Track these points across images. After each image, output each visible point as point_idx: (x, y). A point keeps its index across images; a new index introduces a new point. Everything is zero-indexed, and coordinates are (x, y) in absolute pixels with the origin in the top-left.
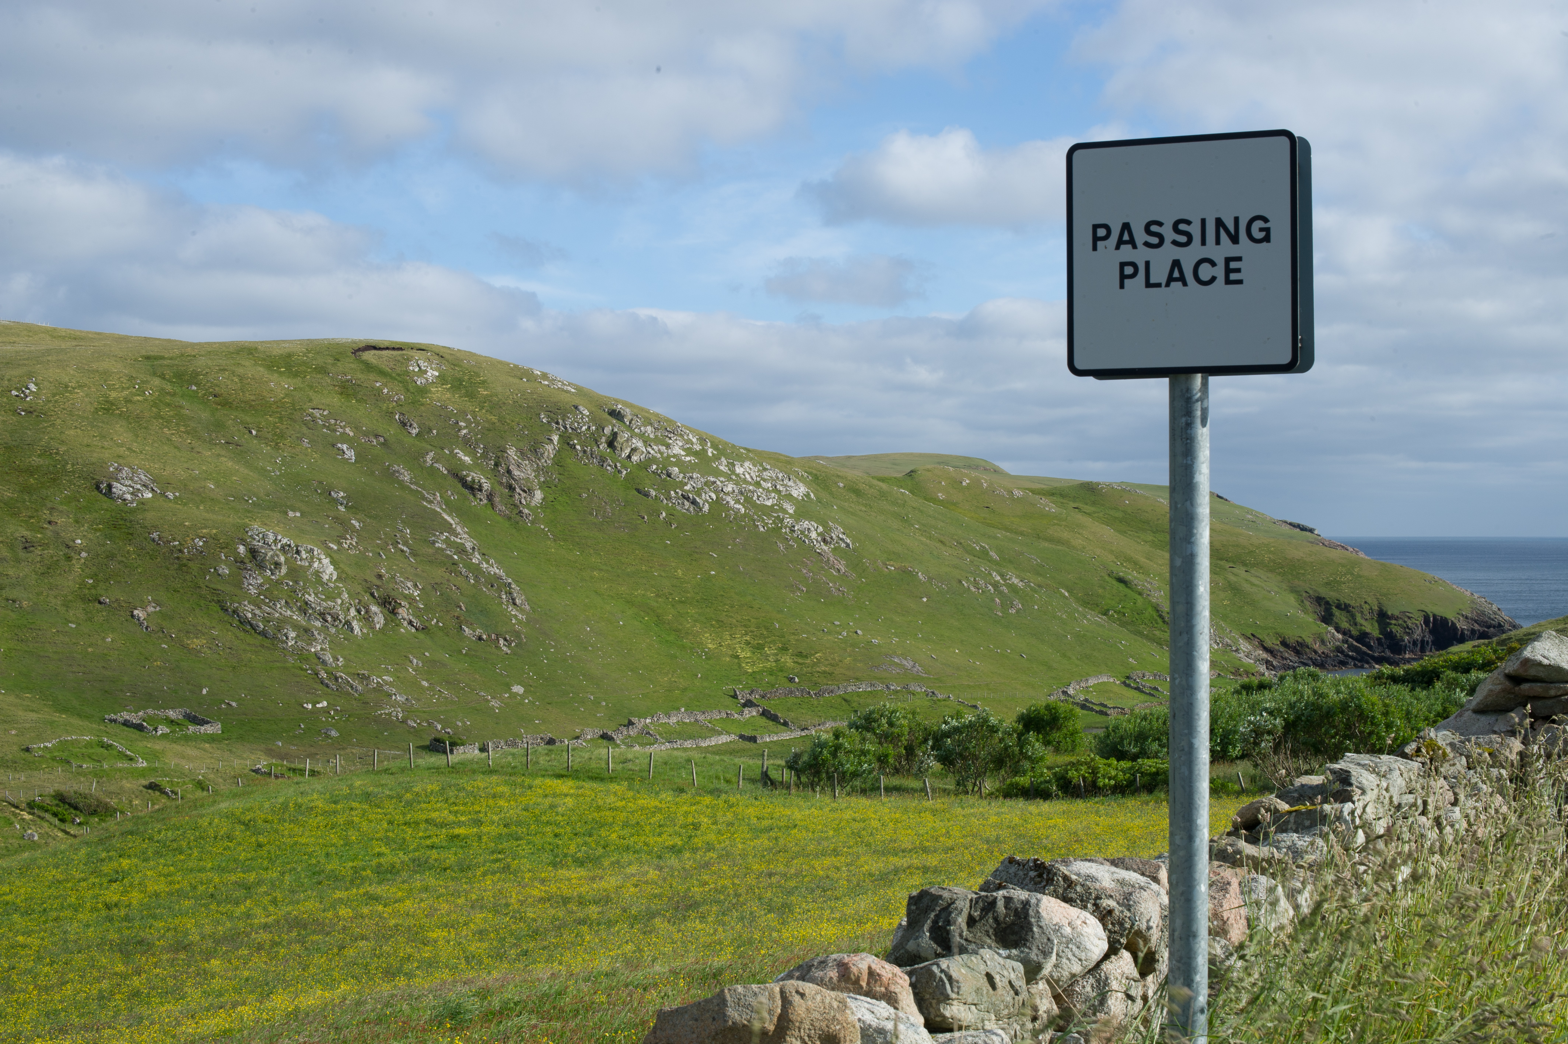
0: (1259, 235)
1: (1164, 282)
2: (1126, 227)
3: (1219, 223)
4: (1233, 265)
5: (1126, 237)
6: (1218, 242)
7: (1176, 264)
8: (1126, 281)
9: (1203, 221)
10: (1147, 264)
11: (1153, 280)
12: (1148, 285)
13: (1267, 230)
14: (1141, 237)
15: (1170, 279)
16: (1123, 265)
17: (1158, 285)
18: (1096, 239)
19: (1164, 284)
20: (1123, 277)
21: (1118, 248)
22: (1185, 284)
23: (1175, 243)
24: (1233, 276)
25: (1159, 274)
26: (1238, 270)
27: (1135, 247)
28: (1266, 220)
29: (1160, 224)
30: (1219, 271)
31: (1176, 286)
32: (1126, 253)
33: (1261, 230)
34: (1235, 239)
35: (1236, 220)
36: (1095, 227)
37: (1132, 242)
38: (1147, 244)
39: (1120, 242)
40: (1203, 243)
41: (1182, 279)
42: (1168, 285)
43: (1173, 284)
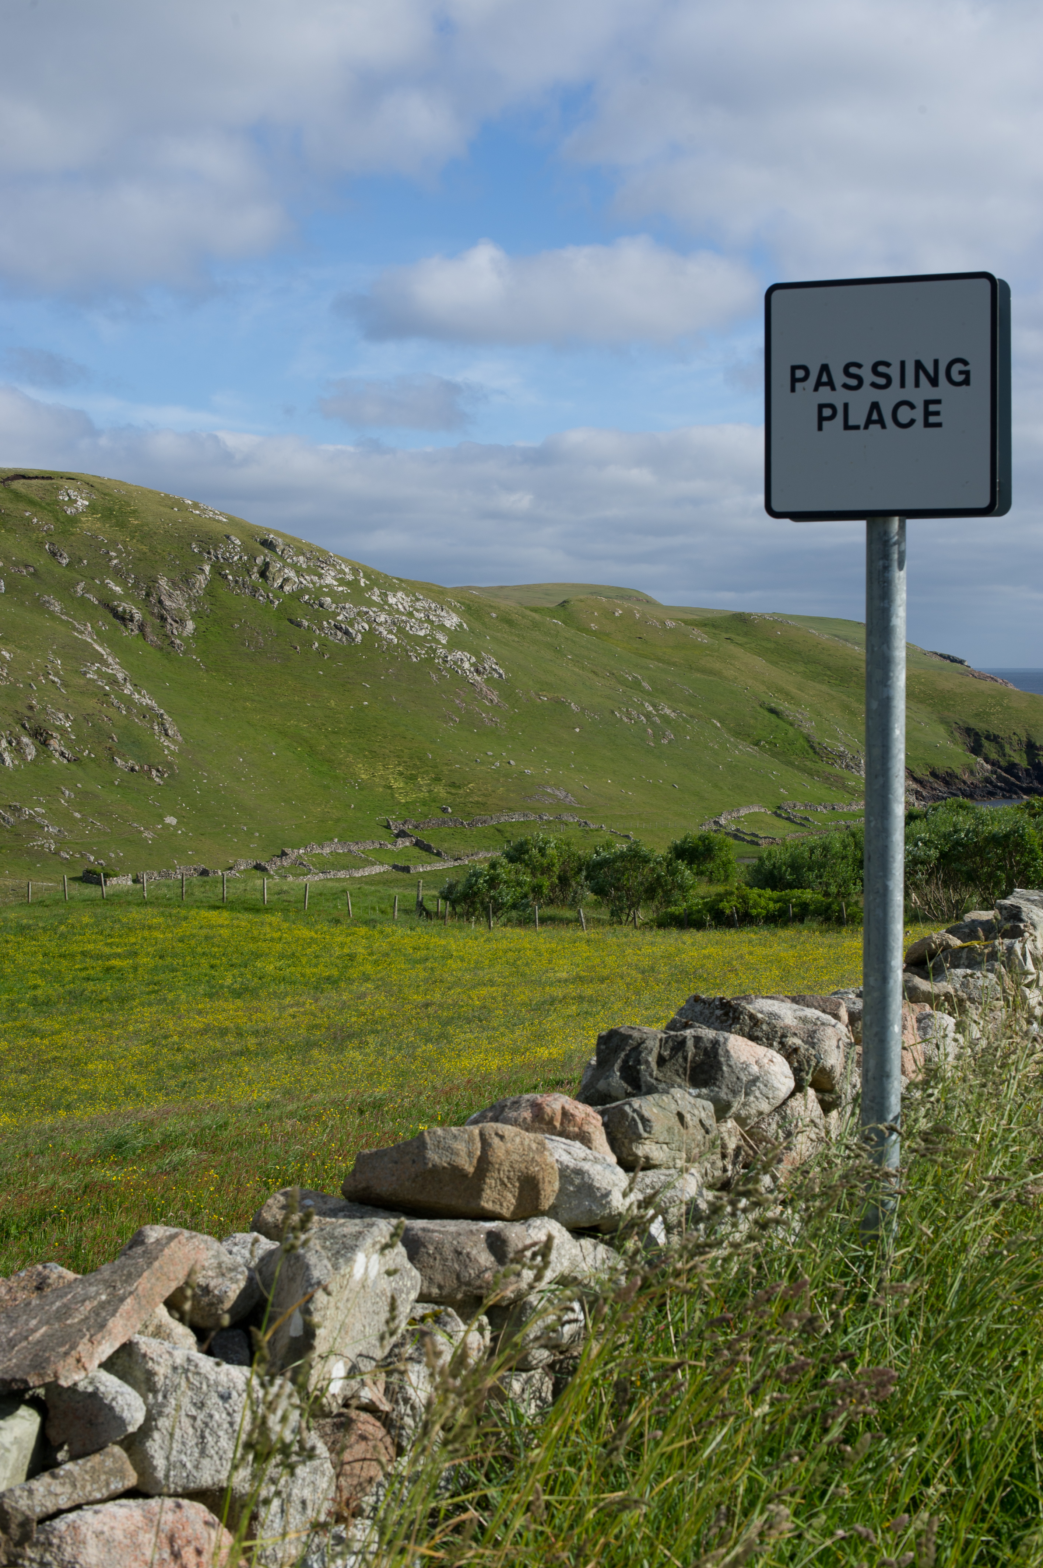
0: (959, 378)
1: (862, 422)
2: (825, 368)
3: (919, 365)
4: (932, 408)
5: (825, 379)
6: (917, 385)
7: (875, 406)
8: (824, 424)
9: (903, 364)
10: (846, 406)
11: (851, 422)
12: (847, 427)
13: (967, 373)
14: (839, 378)
15: (869, 422)
16: (821, 407)
17: (857, 427)
18: (794, 380)
19: (862, 427)
20: (821, 419)
21: (816, 389)
22: (884, 426)
23: (874, 385)
24: (932, 419)
25: (858, 416)
26: (937, 413)
27: (833, 388)
28: (965, 363)
29: (859, 366)
30: (918, 414)
31: (875, 428)
32: (825, 395)
33: (961, 373)
34: (934, 382)
35: (936, 362)
36: (794, 368)
37: (831, 384)
38: (846, 386)
39: (819, 384)
40: (903, 385)
41: (881, 422)
42: (866, 427)
43: (871, 426)
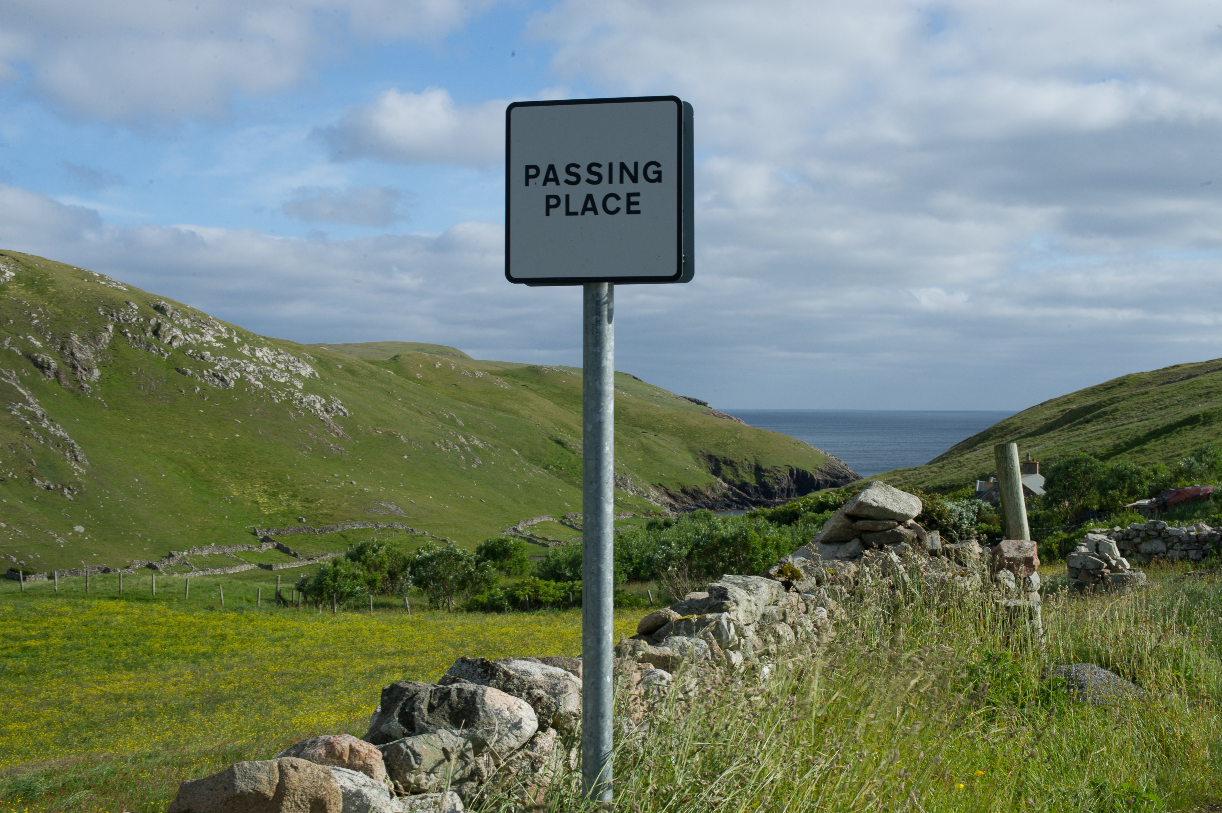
0: (653, 177)
1: (580, 211)
2: (551, 168)
3: (623, 166)
4: (633, 199)
5: (551, 176)
6: (622, 181)
7: (590, 197)
8: (551, 210)
9: (611, 165)
10: (567, 197)
11: (571, 210)
12: (568, 213)
13: (659, 173)
14: (562, 175)
15: (585, 209)
16: (548, 197)
17: (576, 214)
18: (528, 177)
19: (580, 213)
20: (549, 207)
21: (545, 184)
22: (596, 213)
23: (589, 181)
24: (633, 208)
25: (576, 205)
26: (637, 203)
27: (558, 183)
28: (658, 165)
29: (577, 166)
30: (622, 204)
31: (589, 214)
32: (551, 188)
33: (655, 172)
34: (634, 179)
35: (636, 164)
36: (528, 168)
37: (556, 180)
38: (567, 182)
39: (547, 180)
40: (611, 182)
41: (594, 210)
42: (583, 214)
43: (587, 213)
